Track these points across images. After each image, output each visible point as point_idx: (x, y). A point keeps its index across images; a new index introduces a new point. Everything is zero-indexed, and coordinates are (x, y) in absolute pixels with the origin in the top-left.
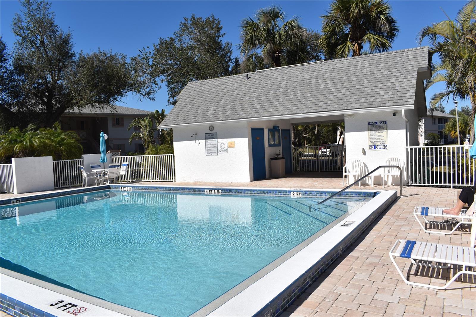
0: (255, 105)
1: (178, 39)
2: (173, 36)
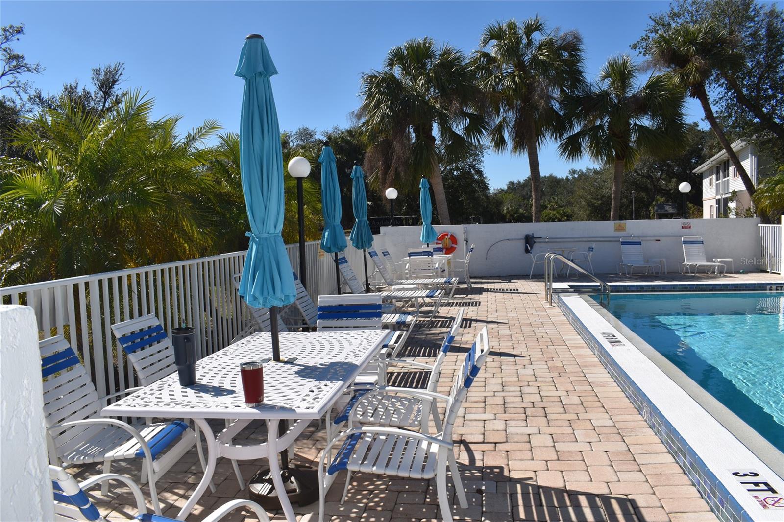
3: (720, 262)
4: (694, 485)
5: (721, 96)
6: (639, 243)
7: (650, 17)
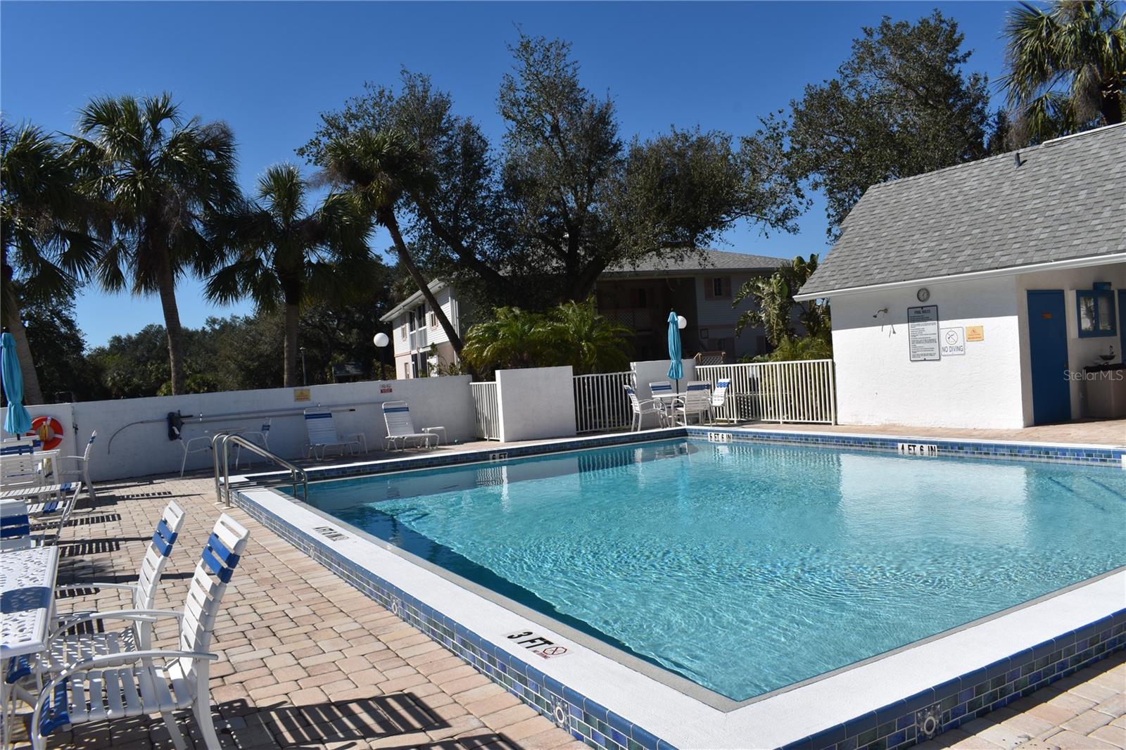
0: (1034, 232)
1: (850, 83)
2: (838, 78)
3: (430, 432)
4: (469, 664)
5: (413, 224)
6: (329, 415)
7: (322, 116)
